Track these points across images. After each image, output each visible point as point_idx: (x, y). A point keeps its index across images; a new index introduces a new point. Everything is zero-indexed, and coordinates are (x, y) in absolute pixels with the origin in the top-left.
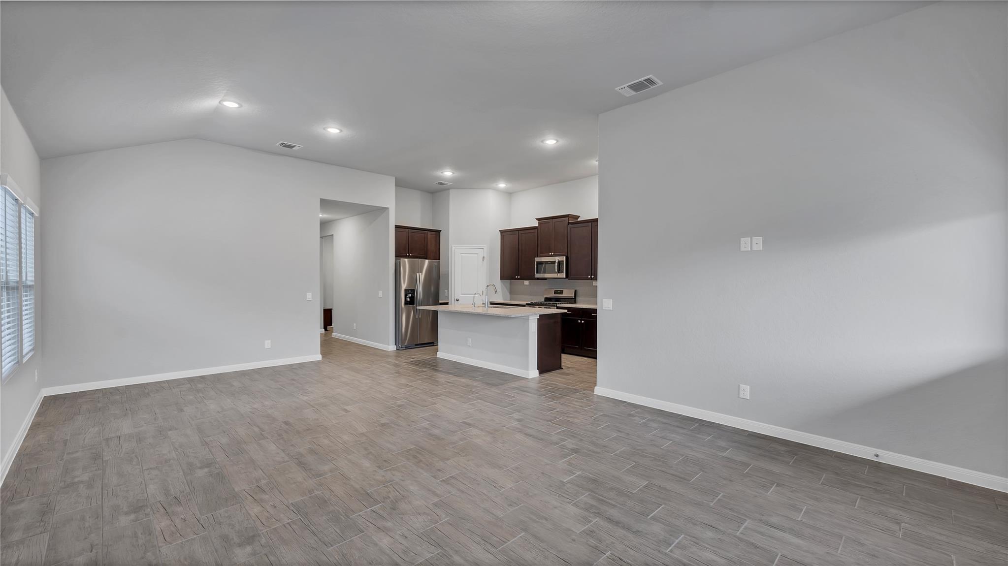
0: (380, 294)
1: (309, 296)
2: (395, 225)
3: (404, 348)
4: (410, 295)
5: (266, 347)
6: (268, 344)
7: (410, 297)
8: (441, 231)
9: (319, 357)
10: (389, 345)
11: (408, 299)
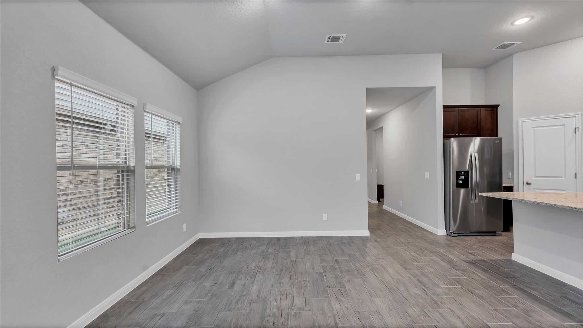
0: (427, 175)
1: (358, 177)
2: (443, 106)
3: (457, 235)
4: (463, 177)
5: (324, 220)
6: (325, 217)
7: (462, 180)
8: (499, 105)
9: (366, 233)
10: (438, 229)
11: (461, 182)
